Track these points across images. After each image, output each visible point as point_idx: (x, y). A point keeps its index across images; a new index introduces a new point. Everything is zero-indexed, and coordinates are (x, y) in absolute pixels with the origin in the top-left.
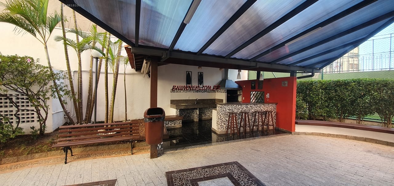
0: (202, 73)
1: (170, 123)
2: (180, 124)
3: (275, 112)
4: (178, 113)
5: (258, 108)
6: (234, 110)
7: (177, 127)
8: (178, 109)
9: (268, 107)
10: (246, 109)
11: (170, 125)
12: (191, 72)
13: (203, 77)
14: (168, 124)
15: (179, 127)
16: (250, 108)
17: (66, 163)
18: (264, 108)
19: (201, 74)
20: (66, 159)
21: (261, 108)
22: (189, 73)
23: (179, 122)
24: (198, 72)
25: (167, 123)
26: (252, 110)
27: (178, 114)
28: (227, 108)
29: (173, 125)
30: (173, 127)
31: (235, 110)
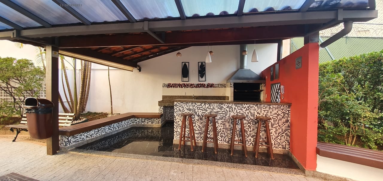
0: (204, 63)
1: (146, 121)
2: (159, 123)
3: (287, 121)
4: (161, 110)
5: (244, 110)
6: (196, 110)
7: (155, 126)
8: (162, 106)
9: (268, 109)
10: (218, 110)
11: (146, 123)
12: (189, 62)
13: (205, 67)
14: (145, 121)
15: (157, 127)
16: (228, 109)
17: (14, 141)
18: (259, 111)
19: (202, 64)
20: (15, 138)
21: (252, 111)
22: (185, 65)
23: (157, 121)
24: (198, 62)
25: (143, 120)
26: (232, 114)
27: (161, 112)
28: (185, 107)
29: (150, 123)
30: (149, 126)
31: (199, 110)
